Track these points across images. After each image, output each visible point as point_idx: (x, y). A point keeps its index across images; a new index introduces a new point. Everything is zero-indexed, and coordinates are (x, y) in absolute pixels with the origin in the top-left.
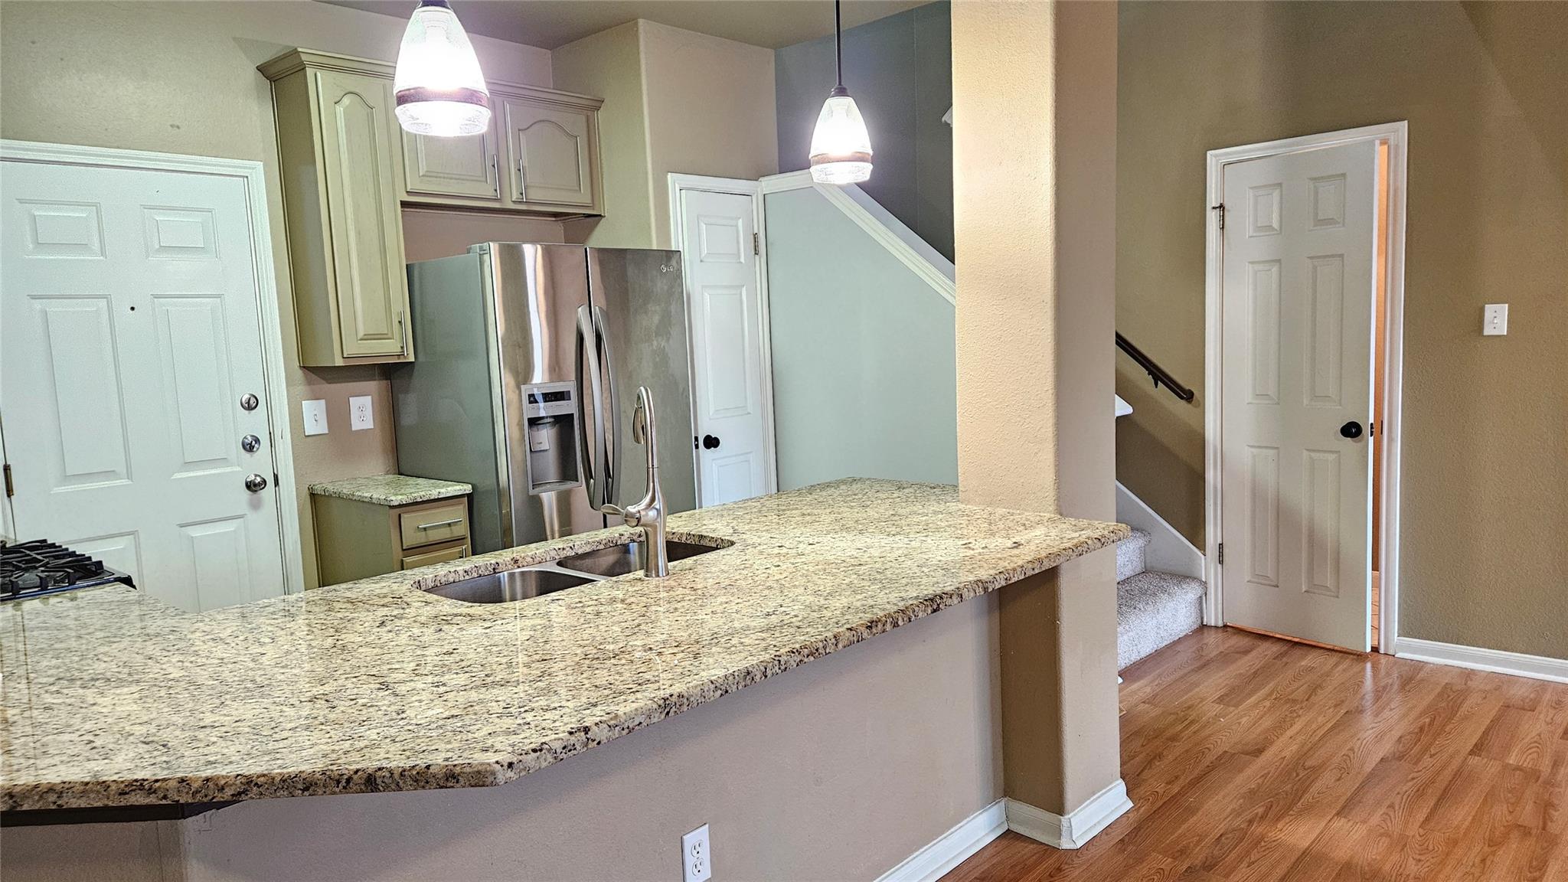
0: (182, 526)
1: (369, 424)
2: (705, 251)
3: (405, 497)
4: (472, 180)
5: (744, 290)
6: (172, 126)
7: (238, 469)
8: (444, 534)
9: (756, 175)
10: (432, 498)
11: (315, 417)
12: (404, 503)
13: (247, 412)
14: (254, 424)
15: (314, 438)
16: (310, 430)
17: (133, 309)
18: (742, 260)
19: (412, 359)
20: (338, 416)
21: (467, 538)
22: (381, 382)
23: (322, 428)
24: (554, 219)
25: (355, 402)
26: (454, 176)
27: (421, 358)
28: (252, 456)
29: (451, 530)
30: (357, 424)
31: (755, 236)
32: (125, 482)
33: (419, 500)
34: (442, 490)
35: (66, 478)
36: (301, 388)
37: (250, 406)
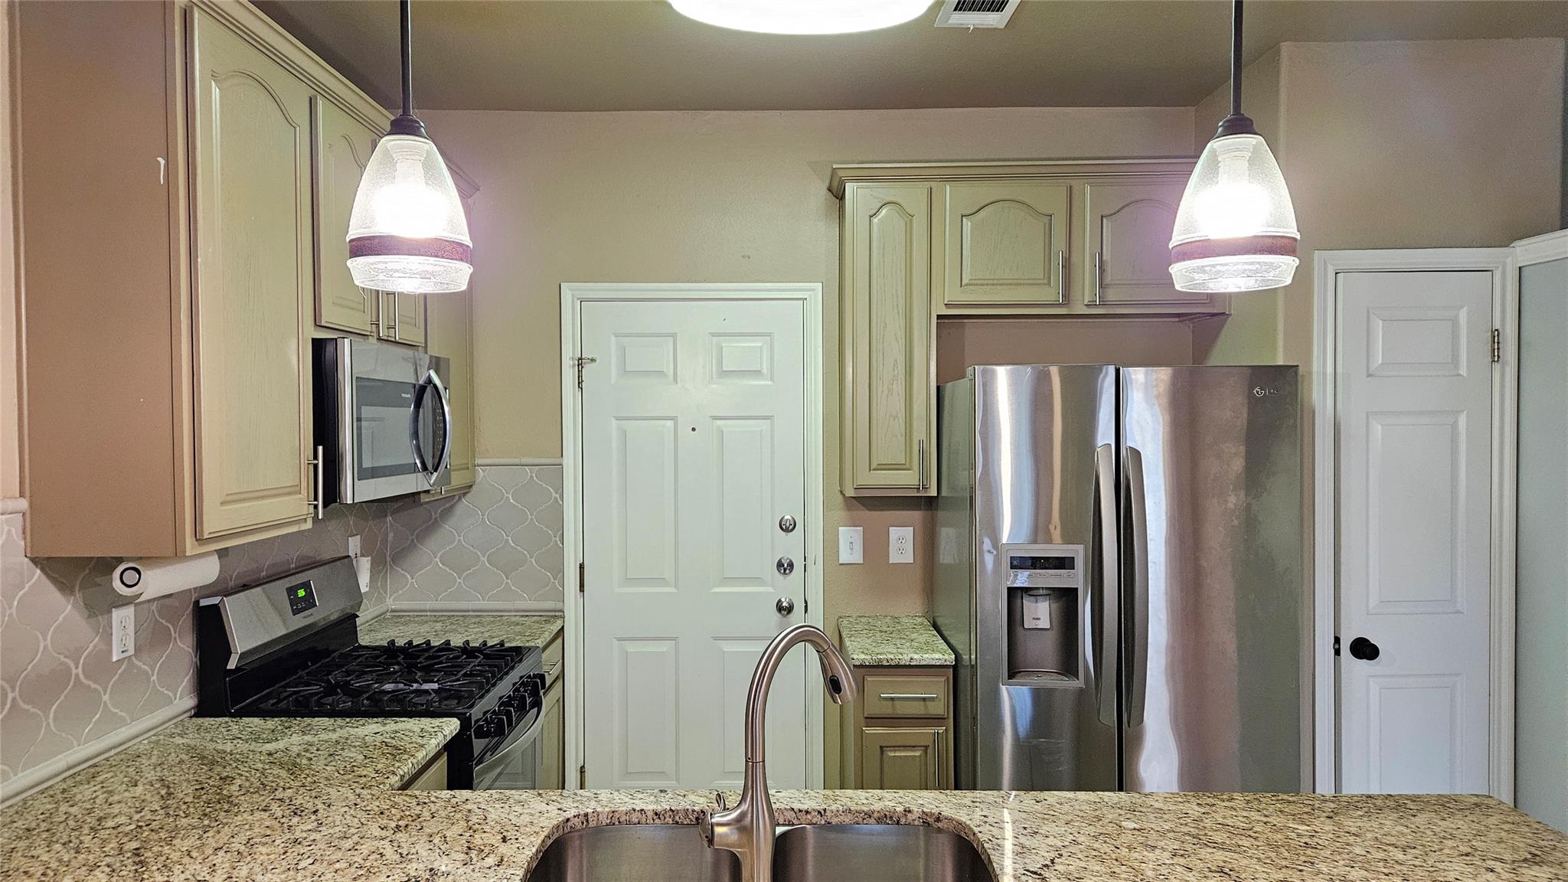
0: (716, 639)
1: (908, 557)
2: (1378, 359)
3: (869, 657)
4: (1030, 284)
5: (1462, 420)
6: (743, 257)
7: (771, 590)
8: (917, 709)
9: (1508, 235)
10: (903, 663)
11: (850, 545)
12: (868, 664)
13: (784, 533)
14: (789, 547)
15: (849, 566)
16: (845, 557)
17: (694, 429)
18: (1463, 371)
19: (934, 493)
20: (875, 546)
21: (948, 718)
22: (927, 512)
23: (857, 558)
24: (1177, 319)
25: (895, 532)
26: (1005, 282)
27: (944, 493)
28: (785, 579)
29: (925, 704)
30: (895, 558)
31: (1495, 336)
32: (673, 590)
33: (885, 663)
34: (916, 656)
35: (629, 581)
36: (840, 513)
37: (787, 528)
